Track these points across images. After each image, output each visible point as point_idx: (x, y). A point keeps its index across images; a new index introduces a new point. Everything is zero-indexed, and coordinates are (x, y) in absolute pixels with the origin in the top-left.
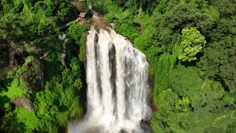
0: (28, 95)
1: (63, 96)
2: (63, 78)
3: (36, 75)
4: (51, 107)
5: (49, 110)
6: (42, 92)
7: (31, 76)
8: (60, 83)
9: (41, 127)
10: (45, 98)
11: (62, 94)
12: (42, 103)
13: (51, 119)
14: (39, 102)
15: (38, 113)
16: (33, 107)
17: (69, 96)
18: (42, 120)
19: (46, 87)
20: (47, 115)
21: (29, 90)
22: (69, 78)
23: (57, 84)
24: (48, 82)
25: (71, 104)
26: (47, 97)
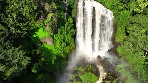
0: (51, 36)
1: (66, 38)
2: (65, 27)
3: (55, 24)
4: (62, 43)
5: (61, 45)
6: (57, 35)
7: (53, 24)
8: (64, 30)
9: (59, 54)
10: (58, 38)
11: (66, 37)
12: (58, 41)
13: (62, 50)
14: (56, 40)
15: (55, 47)
16: (53, 42)
17: (69, 38)
18: (58, 50)
19: (59, 32)
20: (60, 47)
21: (52, 33)
22: (68, 27)
23: (63, 30)
24: (59, 29)
25: (71, 42)
26: (59, 38)
